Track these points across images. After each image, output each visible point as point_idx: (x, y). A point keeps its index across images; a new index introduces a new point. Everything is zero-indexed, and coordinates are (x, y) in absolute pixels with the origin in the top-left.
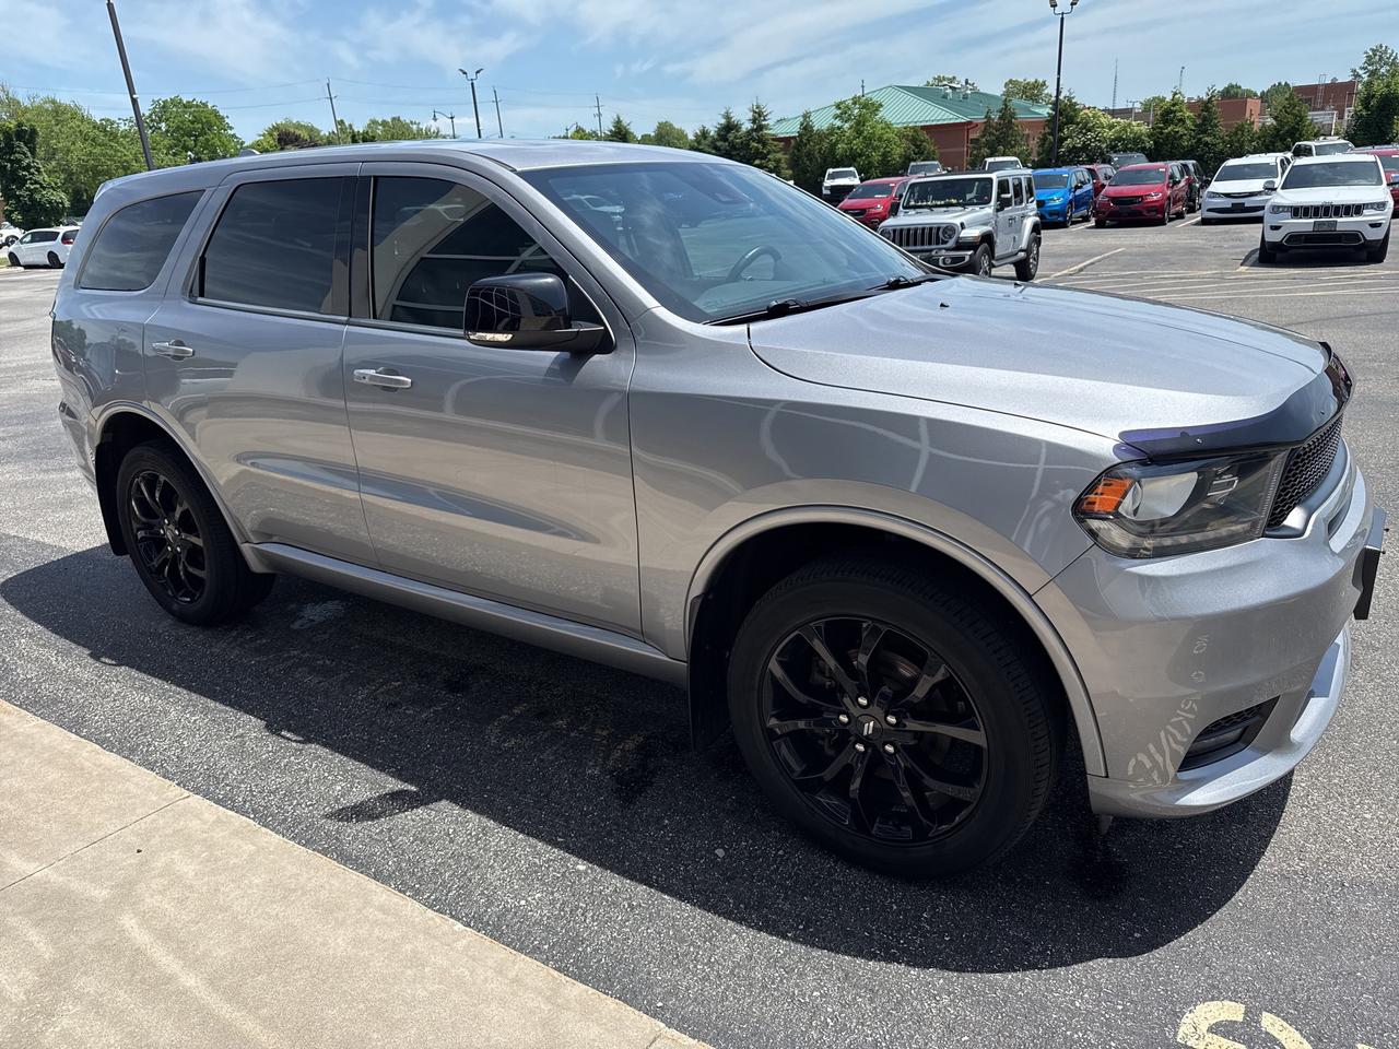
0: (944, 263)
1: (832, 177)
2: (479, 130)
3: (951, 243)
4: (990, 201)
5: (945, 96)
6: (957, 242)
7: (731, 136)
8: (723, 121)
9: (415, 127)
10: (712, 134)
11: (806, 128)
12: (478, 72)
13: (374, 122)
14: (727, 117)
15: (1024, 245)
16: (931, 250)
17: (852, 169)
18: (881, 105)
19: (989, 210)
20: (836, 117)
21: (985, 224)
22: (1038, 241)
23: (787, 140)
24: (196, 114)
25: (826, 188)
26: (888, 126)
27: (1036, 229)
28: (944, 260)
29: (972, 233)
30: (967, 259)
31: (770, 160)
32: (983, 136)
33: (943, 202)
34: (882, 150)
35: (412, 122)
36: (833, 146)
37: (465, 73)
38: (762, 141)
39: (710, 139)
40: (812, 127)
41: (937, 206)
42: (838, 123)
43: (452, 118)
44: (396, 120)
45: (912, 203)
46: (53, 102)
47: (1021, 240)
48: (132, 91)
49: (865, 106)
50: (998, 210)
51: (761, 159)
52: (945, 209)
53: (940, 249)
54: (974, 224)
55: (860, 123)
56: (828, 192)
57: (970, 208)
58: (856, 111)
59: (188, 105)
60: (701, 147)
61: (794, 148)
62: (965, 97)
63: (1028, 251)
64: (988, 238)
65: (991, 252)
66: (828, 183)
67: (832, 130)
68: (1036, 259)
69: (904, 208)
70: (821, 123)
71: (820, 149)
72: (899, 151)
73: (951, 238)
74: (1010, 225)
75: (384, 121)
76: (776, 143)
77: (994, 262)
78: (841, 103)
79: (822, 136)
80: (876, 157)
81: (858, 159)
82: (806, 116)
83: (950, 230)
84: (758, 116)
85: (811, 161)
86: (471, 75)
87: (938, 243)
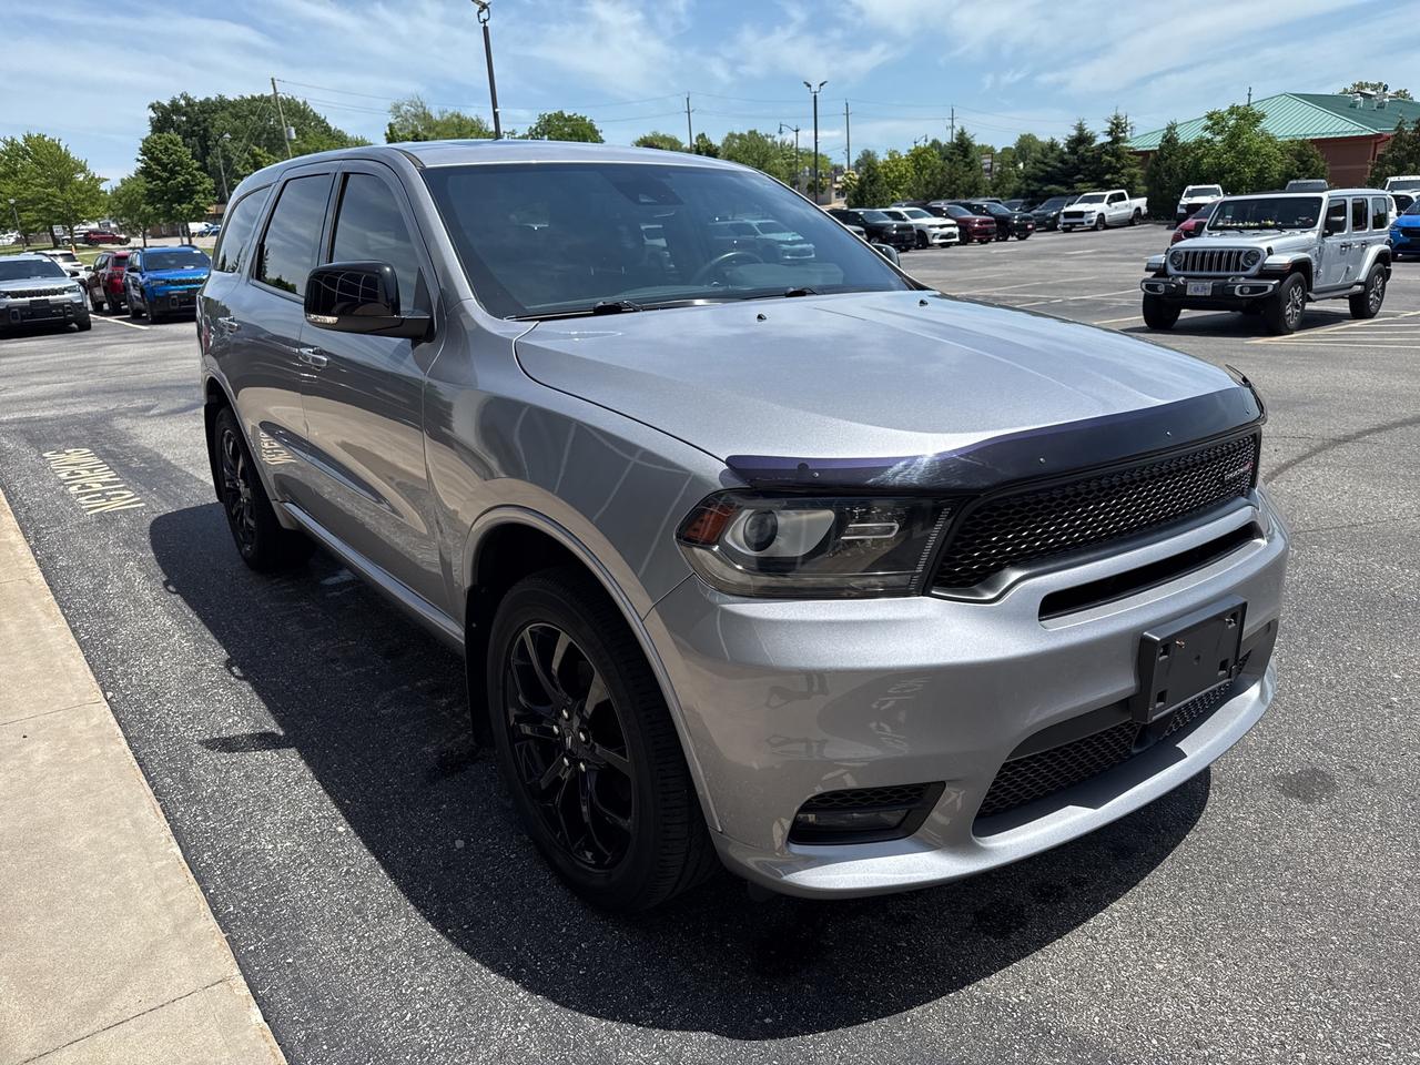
0: (1241, 292)
1: (1191, 194)
2: (816, 143)
3: (1253, 270)
4: (1315, 224)
5: (1353, 106)
6: (1261, 269)
7: (1081, 149)
8: (1074, 133)
9: (769, 140)
10: (1061, 146)
11: (1170, 140)
12: (822, 85)
13: (732, 135)
14: (1080, 128)
15: (1362, 277)
16: (1228, 277)
17: (1217, 186)
18: (1263, 116)
19: (1312, 235)
20: (1206, 128)
21: (1305, 251)
22: (1386, 275)
23: (1145, 154)
24: (575, 128)
25: (1183, 206)
26: (1270, 139)
27: (1382, 258)
28: (1241, 288)
29: (1281, 259)
30: (1270, 289)
31: (1123, 175)
32: (1389, 152)
33: (1257, 224)
34: (1258, 166)
35: (767, 136)
36: (1198, 161)
37: (809, 86)
38: (1117, 155)
39: (1057, 152)
40: (1176, 140)
41: (1249, 228)
42: (1208, 135)
43: (797, 131)
44: (753, 133)
45: (1220, 224)
46: (458, 116)
47: (1358, 272)
48: (495, 105)
49: (1243, 117)
50: (1324, 235)
51: (1113, 174)
52: (1258, 231)
53: (1240, 276)
54: (1284, 250)
55: (1235, 135)
56: (1184, 211)
57: (1288, 232)
58: (1233, 121)
59: (570, 119)
60: (1046, 161)
61: (1153, 162)
62: (1381, 106)
63: (1367, 284)
64: (1302, 267)
65: (1307, 283)
66: (1185, 201)
67: (1200, 143)
68: (1381, 294)
69: (1209, 228)
70: (1186, 136)
71: (1183, 164)
72: (1279, 167)
73: (1254, 263)
74: (1342, 253)
75: (741, 135)
76: (1132, 157)
77: (1311, 295)
78: (1214, 113)
79: (1186, 149)
80: (1248, 173)
81: (1226, 175)
82: (1172, 128)
83: (1253, 255)
84: (1117, 128)
85: (1171, 176)
86: (815, 88)
87: (1237, 270)
